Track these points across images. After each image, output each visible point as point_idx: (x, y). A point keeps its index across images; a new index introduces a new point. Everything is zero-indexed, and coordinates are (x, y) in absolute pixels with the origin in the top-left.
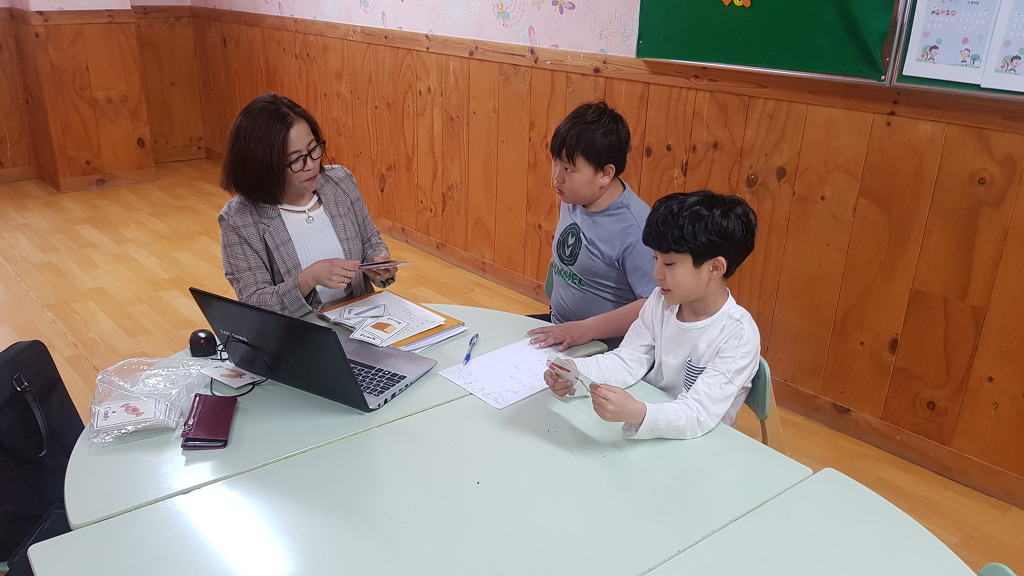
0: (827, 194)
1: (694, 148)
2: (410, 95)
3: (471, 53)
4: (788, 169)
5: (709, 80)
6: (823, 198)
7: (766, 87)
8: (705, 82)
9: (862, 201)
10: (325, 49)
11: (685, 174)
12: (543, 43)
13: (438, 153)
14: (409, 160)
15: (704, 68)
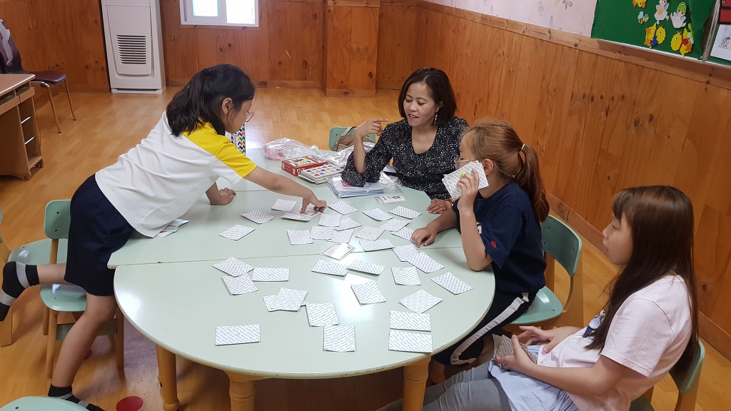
0: (671, 134)
1: (613, 98)
2: (495, 56)
3: (524, 32)
4: (654, 116)
5: (625, 54)
6: (669, 137)
7: (650, 60)
8: (623, 55)
9: (688, 141)
10: (465, 27)
11: (607, 115)
12: (555, 28)
13: (501, 93)
14: (489, 96)
15: (624, 47)
